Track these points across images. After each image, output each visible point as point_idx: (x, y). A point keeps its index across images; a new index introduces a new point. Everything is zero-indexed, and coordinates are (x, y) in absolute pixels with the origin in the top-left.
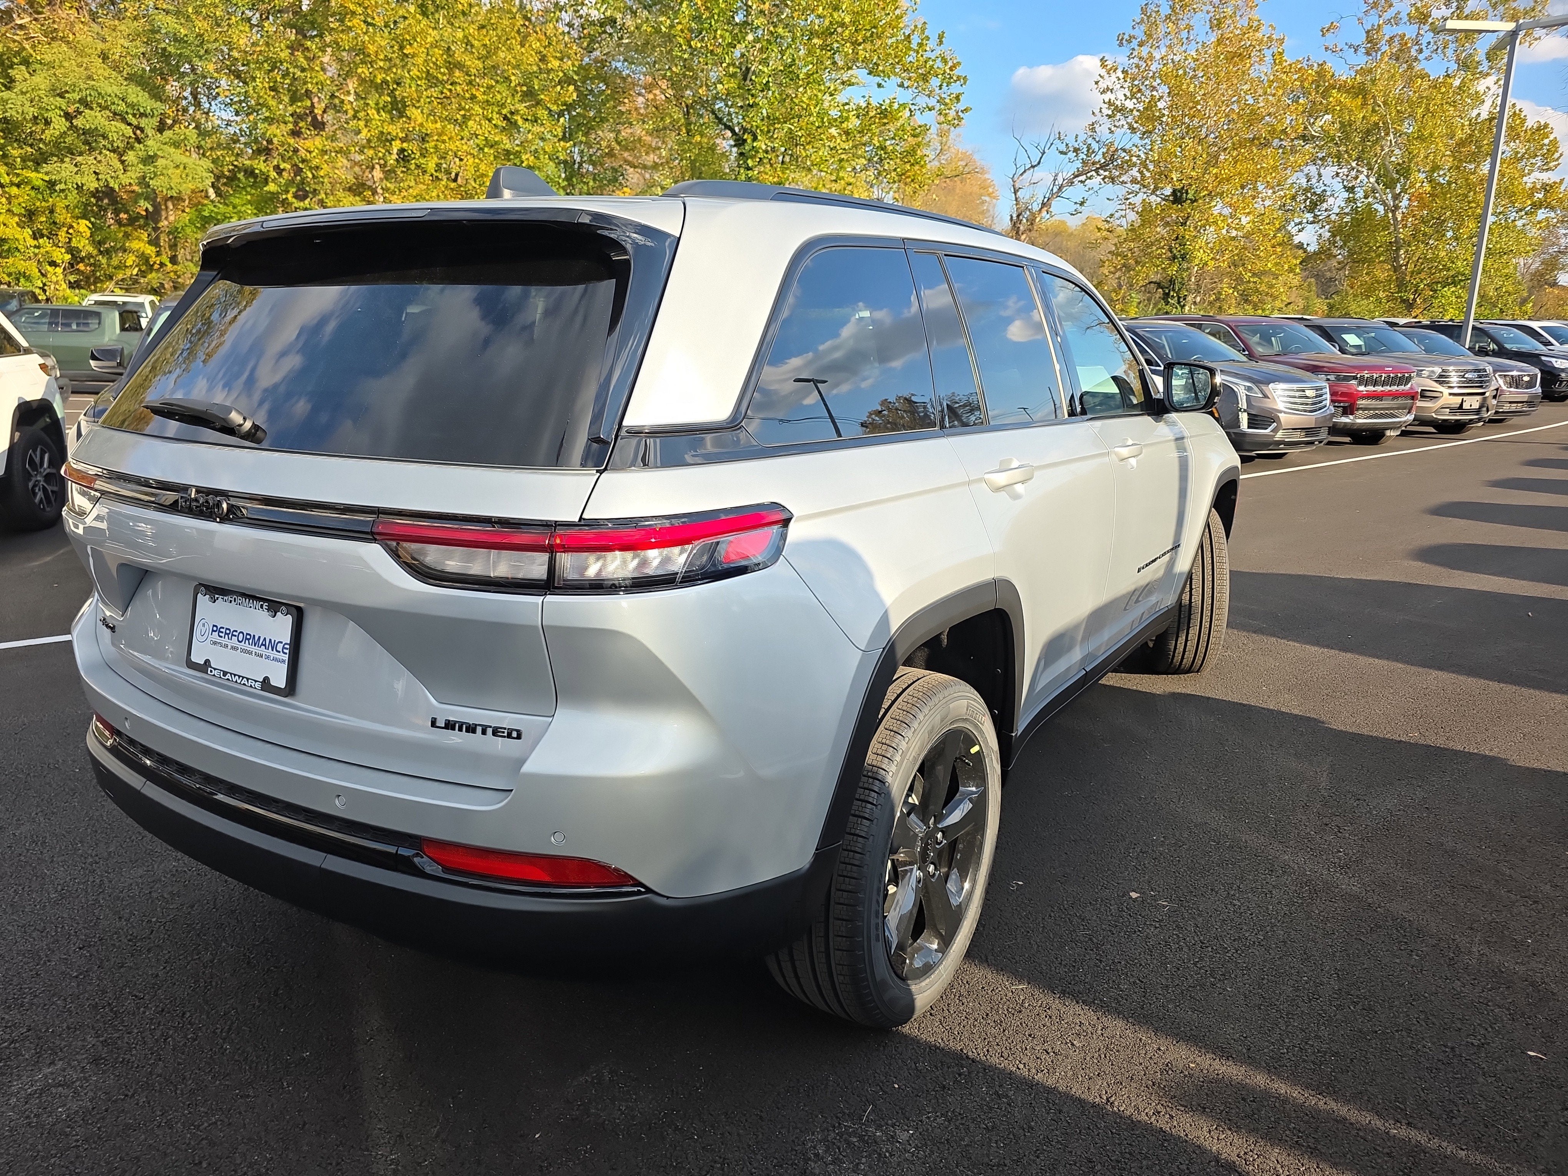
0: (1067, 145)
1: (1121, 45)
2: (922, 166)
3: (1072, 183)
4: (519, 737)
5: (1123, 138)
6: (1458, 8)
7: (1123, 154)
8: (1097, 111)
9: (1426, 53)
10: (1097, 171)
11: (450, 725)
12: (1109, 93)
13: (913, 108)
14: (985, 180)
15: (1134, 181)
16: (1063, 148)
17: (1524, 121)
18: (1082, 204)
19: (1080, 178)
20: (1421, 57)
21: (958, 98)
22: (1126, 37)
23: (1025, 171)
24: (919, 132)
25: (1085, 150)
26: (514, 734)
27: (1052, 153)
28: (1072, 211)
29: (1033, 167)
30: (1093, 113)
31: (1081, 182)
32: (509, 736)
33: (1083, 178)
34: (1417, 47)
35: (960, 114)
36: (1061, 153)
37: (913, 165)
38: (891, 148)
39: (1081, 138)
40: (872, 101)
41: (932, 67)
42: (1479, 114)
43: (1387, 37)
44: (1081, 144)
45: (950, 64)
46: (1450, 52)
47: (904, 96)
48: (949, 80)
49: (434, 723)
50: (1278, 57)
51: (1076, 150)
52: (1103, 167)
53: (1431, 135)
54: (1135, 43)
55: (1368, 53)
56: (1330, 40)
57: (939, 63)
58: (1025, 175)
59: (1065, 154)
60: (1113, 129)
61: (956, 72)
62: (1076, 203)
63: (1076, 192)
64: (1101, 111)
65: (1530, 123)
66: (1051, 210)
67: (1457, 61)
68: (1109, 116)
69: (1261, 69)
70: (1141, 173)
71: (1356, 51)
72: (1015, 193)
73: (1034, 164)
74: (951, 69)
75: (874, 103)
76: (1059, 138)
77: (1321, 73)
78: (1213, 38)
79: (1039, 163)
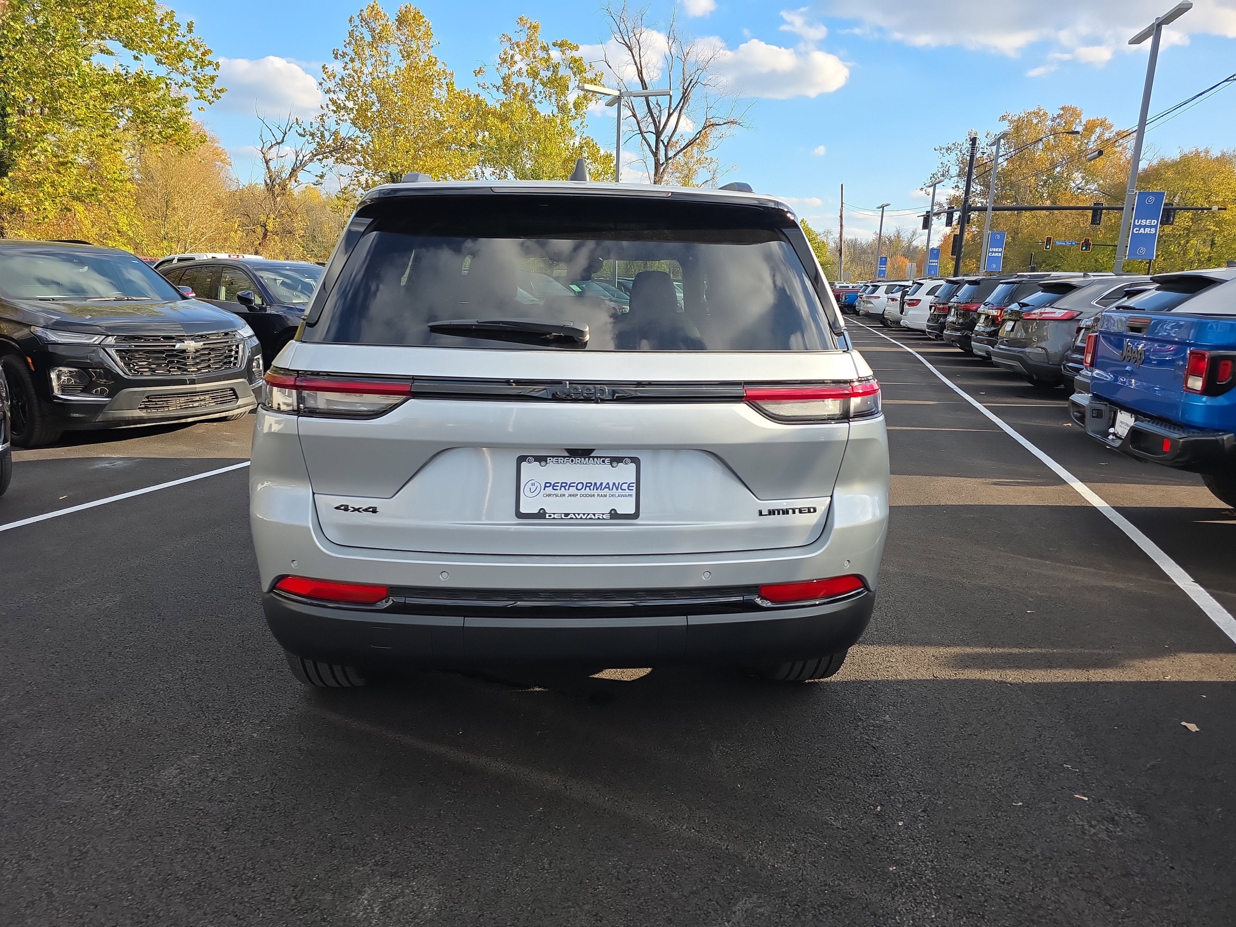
0: (304, 129)
1: (336, 58)
2: (186, 133)
3: (311, 160)
4: (815, 511)
5: (347, 130)
6: (554, 72)
7: (350, 142)
8: (325, 107)
9: (539, 98)
10: (330, 152)
11: (771, 512)
12: (332, 93)
13: (168, 81)
14: (217, 148)
15: (359, 163)
16: (301, 131)
17: (598, 151)
18: (322, 177)
19: (318, 157)
20: (536, 100)
21: (212, 79)
22: (340, 52)
23: (272, 146)
24: (178, 103)
25: (319, 135)
26: (812, 510)
27: (292, 135)
28: (314, 182)
29: (279, 143)
30: (322, 107)
31: (319, 160)
32: (809, 512)
33: (320, 157)
34: (534, 94)
35: (217, 93)
36: (300, 135)
37: (176, 130)
38: (155, 113)
39: (315, 125)
40: (130, 70)
41: (185, 50)
42: (574, 143)
43: (515, 84)
44: (316, 130)
45: (202, 50)
46: (553, 100)
47: (162, 71)
48: (202, 63)
49: (760, 513)
50: (450, 85)
51: (312, 135)
52: (335, 150)
53: (551, 154)
54: (347, 59)
55: (505, 93)
56: (480, 79)
57: (191, 48)
58: (272, 150)
59: (304, 136)
60: (339, 121)
61: (208, 58)
62: (316, 176)
63: (315, 167)
64: (327, 107)
65: (602, 152)
66: (298, 179)
67: (558, 106)
68: (335, 112)
69: (441, 94)
70: (364, 158)
71: (498, 90)
72: (267, 164)
73: (279, 141)
74: (203, 54)
75: (132, 71)
76: (297, 123)
77: (479, 103)
78: (404, 65)
79: (283, 141)
